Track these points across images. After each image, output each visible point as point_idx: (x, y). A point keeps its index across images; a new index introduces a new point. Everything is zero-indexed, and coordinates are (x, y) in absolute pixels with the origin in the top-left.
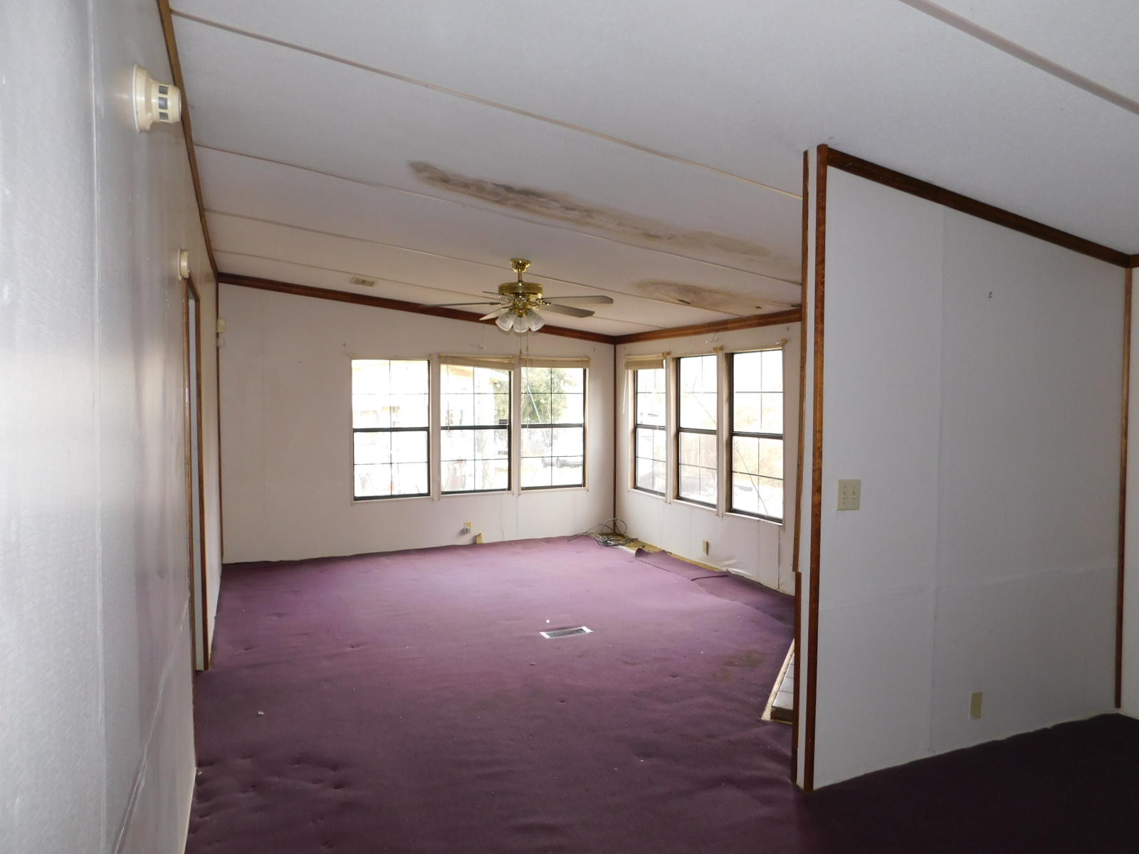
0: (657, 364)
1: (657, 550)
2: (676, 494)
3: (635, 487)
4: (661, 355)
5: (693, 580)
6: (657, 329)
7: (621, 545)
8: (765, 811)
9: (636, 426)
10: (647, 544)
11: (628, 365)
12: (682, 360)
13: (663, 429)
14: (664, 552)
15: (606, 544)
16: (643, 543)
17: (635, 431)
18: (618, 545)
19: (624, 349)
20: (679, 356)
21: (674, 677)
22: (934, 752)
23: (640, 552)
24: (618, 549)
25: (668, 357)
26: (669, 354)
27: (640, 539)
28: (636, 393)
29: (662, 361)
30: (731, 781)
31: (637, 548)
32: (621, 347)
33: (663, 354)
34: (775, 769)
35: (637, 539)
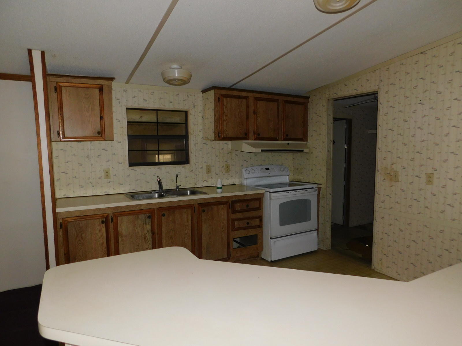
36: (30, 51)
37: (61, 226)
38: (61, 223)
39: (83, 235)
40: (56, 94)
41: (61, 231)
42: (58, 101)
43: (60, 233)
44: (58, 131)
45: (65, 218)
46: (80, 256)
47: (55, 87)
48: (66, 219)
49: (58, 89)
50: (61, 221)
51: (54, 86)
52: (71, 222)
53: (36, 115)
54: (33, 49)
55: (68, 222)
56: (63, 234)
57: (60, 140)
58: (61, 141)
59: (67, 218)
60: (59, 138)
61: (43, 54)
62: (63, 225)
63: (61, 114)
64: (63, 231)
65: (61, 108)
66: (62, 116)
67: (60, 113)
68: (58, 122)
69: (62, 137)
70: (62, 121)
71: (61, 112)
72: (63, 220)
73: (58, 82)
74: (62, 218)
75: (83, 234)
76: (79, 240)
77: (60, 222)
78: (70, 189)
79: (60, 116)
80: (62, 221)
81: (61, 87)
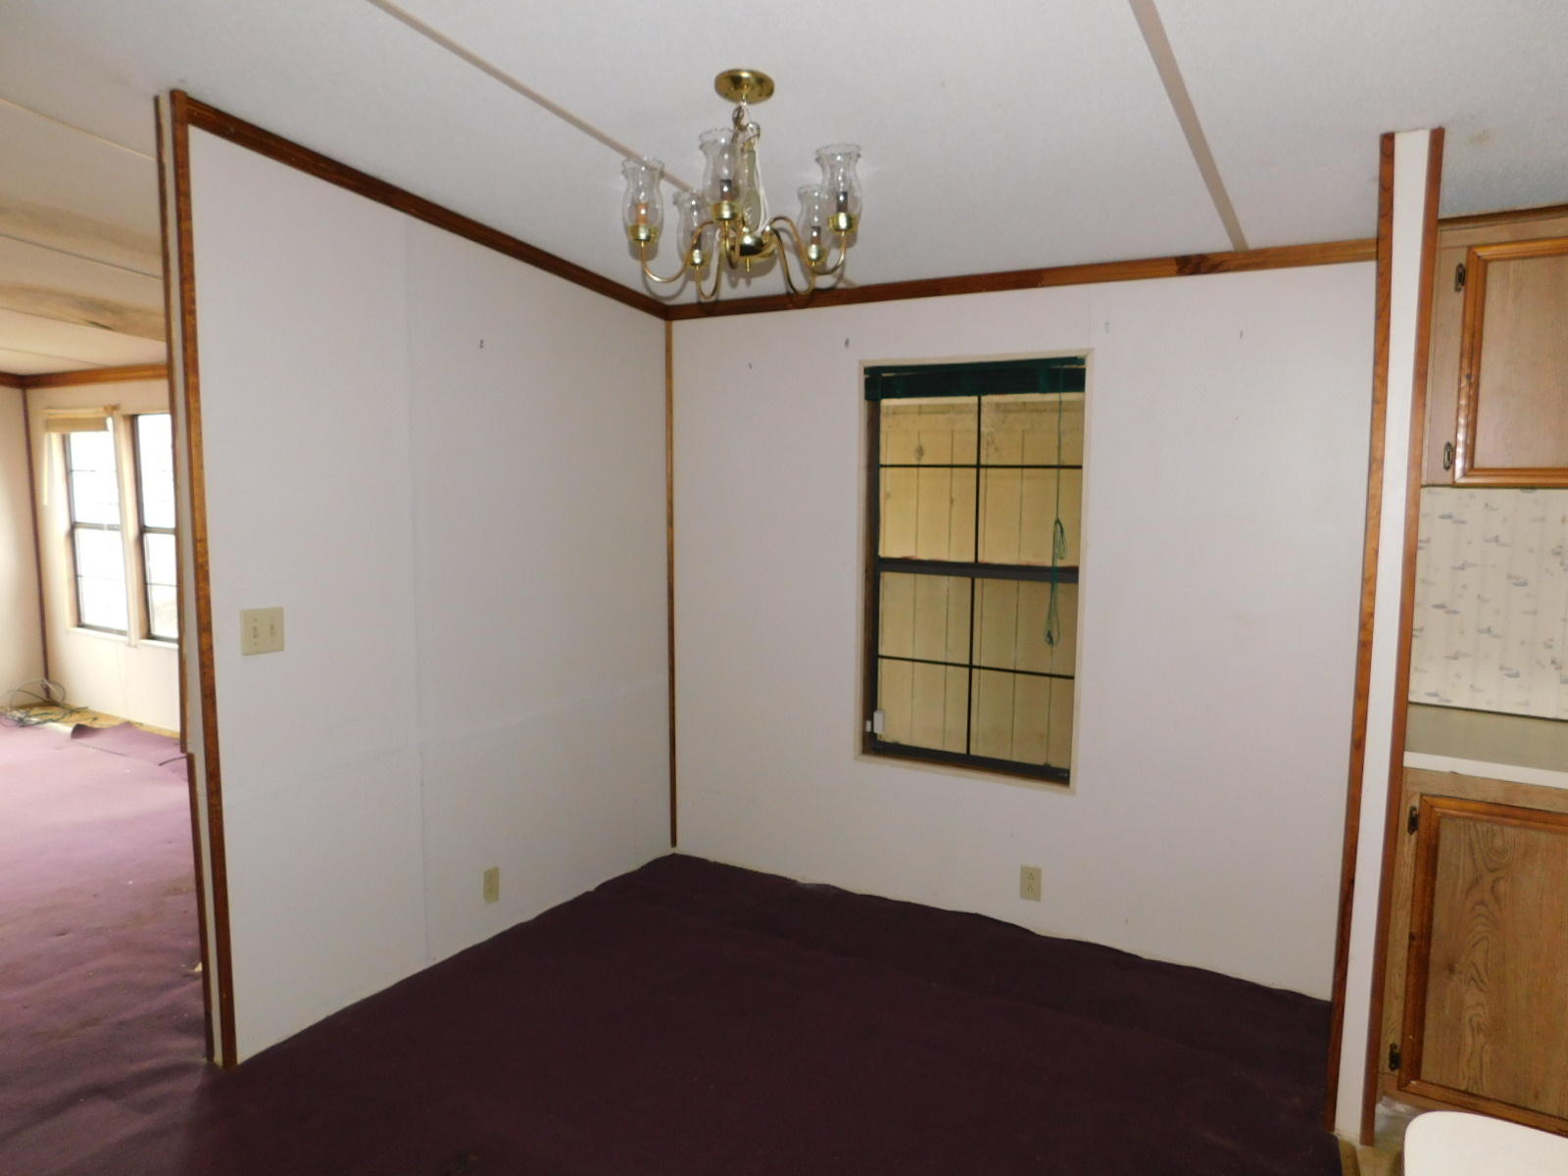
0: (100, 425)
1: (116, 723)
2: (145, 631)
3: (80, 624)
4: (101, 409)
5: (161, 765)
6: (94, 367)
7: (52, 721)
8: (140, 1124)
9: (74, 527)
10: (99, 714)
11: (50, 425)
12: (141, 419)
13: (117, 530)
14: (128, 725)
15: (22, 724)
16: (94, 713)
17: (71, 534)
18: (45, 722)
19: (39, 397)
20: (135, 412)
21: (63, 934)
22: (435, 959)
23: (80, 731)
24: (44, 728)
25: (115, 412)
26: (115, 408)
27: (91, 708)
28: (68, 472)
29: (104, 419)
30: (99, 1091)
31: (74, 725)
32: (34, 394)
33: (106, 408)
34: (186, 1047)
35: (86, 708)
36: (1388, 141)
37: (1413, 824)
38: (1413, 809)
39: (1502, 887)
40: (1462, 294)
41: (1409, 841)
42: (1464, 322)
43: (1408, 845)
44: (1449, 445)
45: (1434, 796)
46: (1474, 964)
47: (1460, 266)
48: (1441, 802)
49: (1470, 277)
50: (1416, 803)
51: (1457, 264)
52: (1458, 817)
53: (1378, 383)
54: (1398, 132)
55: (1444, 815)
56: (1417, 856)
57: (1449, 482)
58: (1454, 485)
59: (1441, 796)
60: (1451, 471)
61: (1437, 138)
62: (1423, 823)
63: (1469, 377)
64: (1417, 843)
65: (1472, 353)
66: (1475, 385)
67: (1466, 371)
68: (1455, 409)
69: (1464, 469)
70: (1472, 404)
71: (1471, 366)
72: (1426, 802)
73: (1479, 246)
74: (1422, 795)
75: (1502, 882)
76: (1482, 903)
77: (1409, 806)
78: (1459, 676)
79: (1464, 383)
80: (1421, 803)
81: (1486, 262)
